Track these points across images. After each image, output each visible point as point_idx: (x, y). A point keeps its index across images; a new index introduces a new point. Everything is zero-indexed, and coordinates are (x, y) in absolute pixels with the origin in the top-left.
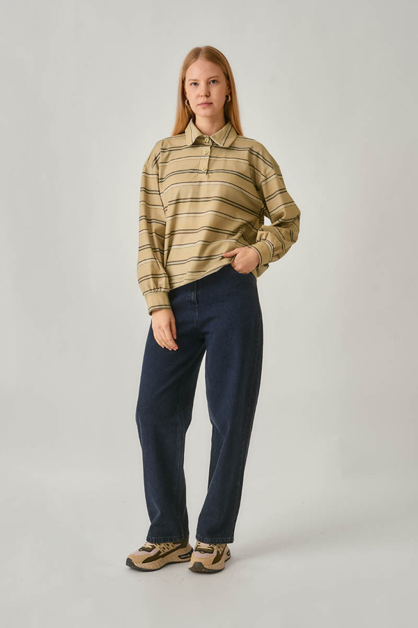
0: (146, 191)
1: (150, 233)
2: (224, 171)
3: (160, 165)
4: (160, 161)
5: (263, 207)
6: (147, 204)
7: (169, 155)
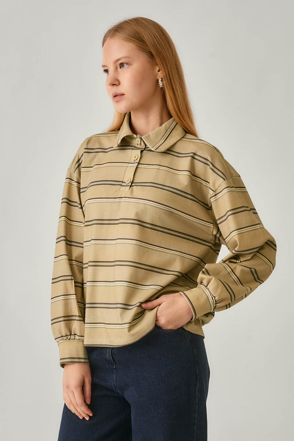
0: (69, 202)
1: (70, 260)
2: (155, 185)
3: (82, 170)
4: (82, 165)
5: (215, 233)
6: (68, 219)
7: (94, 157)
